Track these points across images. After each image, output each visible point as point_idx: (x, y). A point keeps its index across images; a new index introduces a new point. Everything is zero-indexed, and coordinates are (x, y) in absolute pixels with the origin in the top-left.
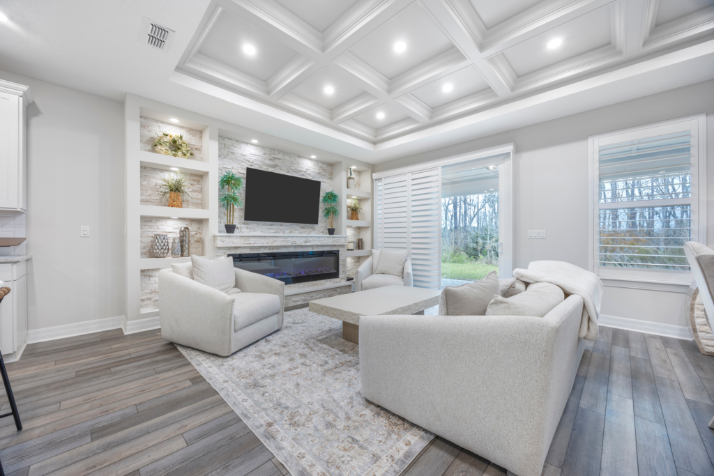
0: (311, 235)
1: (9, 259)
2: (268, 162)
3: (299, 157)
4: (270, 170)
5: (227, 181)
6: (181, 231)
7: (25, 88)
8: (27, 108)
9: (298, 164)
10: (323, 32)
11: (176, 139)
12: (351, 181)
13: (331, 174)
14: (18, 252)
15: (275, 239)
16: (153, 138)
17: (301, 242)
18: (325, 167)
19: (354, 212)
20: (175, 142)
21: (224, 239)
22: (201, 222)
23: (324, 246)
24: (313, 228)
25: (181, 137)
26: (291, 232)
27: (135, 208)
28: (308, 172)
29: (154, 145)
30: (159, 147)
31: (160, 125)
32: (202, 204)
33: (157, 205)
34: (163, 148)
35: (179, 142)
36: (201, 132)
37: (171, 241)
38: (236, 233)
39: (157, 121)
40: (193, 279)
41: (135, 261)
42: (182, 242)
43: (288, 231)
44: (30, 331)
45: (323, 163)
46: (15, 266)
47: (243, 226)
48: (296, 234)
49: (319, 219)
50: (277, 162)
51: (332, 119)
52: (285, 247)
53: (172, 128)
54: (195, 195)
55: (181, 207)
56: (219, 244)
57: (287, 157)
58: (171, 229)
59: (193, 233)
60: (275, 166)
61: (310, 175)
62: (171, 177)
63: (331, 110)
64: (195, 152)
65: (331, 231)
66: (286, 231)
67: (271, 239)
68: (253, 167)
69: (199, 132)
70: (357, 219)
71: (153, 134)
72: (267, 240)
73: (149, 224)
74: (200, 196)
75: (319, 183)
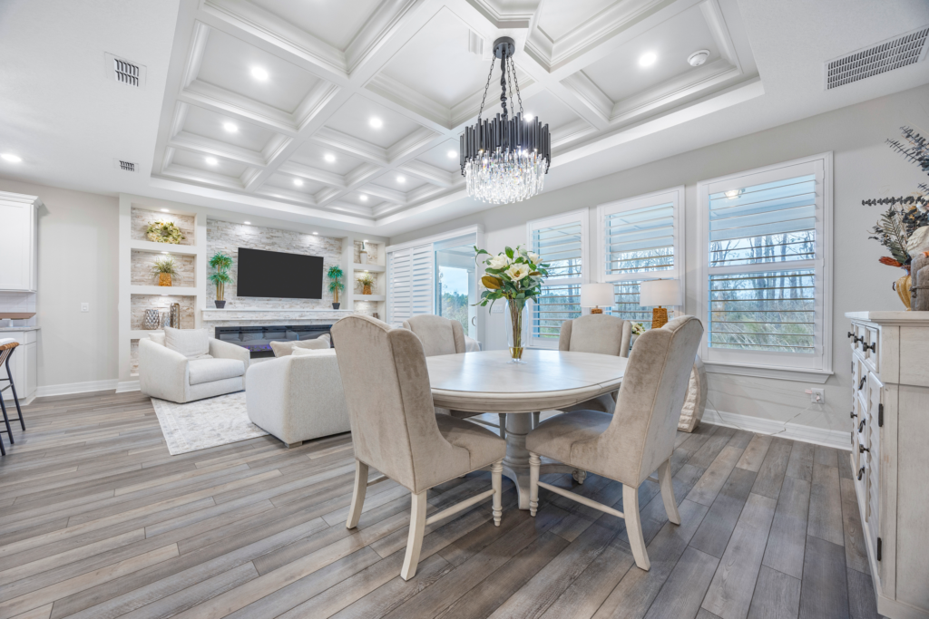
0: (315, 309)
1: (22, 328)
2: (265, 240)
3: (301, 234)
4: (267, 248)
5: (217, 261)
6: (172, 307)
7: (35, 198)
8: (38, 209)
9: (300, 240)
10: (260, 152)
11: (167, 226)
12: (362, 255)
13: (340, 248)
14: (31, 323)
15: (265, 314)
16: (146, 226)
17: (296, 316)
18: (332, 242)
19: (366, 287)
20: (166, 228)
21: (210, 313)
22: (192, 298)
23: (325, 320)
24: (318, 303)
25: (172, 225)
26: (291, 307)
27: (126, 288)
28: (312, 248)
29: (147, 232)
30: (151, 234)
31: (153, 214)
32: (192, 283)
33: (150, 284)
34: (154, 235)
35: (171, 228)
36: (193, 217)
37: (161, 315)
38: (227, 307)
39: (150, 211)
40: (165, 345)
41: (126, 332)
42: (172, 316)
43: (288, 306)
44: (39, 387)
45: (330, 238)
46: (26, 334)
47: (237, 301)
48: (298, 308)
49: (323, 294)
50: (275, 240)
51: (316, 202)
52: (278, 321)
53: (164, 218)
54: (185, 274)
55: (171, 285)
56: (206, 318)
57: (287, 235)
58: (162, 305)
59: (185, 308)
60: (273, 244)
61: (313, 250)
62: (163, 259)
63: (313, 195)
64: (186, 235)
65: (336, 306)
66: (286, 306)
67: (261, 314)
68: (248, 247)
69: (192, 218)
70: (370, 293)
71: (146, 223)
72: (257, 315)
73: (142, 300)
74: (192, 275)
75: (321, 259)
